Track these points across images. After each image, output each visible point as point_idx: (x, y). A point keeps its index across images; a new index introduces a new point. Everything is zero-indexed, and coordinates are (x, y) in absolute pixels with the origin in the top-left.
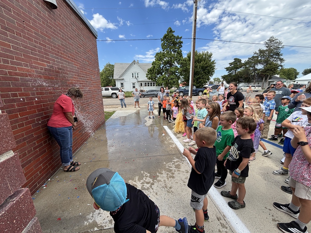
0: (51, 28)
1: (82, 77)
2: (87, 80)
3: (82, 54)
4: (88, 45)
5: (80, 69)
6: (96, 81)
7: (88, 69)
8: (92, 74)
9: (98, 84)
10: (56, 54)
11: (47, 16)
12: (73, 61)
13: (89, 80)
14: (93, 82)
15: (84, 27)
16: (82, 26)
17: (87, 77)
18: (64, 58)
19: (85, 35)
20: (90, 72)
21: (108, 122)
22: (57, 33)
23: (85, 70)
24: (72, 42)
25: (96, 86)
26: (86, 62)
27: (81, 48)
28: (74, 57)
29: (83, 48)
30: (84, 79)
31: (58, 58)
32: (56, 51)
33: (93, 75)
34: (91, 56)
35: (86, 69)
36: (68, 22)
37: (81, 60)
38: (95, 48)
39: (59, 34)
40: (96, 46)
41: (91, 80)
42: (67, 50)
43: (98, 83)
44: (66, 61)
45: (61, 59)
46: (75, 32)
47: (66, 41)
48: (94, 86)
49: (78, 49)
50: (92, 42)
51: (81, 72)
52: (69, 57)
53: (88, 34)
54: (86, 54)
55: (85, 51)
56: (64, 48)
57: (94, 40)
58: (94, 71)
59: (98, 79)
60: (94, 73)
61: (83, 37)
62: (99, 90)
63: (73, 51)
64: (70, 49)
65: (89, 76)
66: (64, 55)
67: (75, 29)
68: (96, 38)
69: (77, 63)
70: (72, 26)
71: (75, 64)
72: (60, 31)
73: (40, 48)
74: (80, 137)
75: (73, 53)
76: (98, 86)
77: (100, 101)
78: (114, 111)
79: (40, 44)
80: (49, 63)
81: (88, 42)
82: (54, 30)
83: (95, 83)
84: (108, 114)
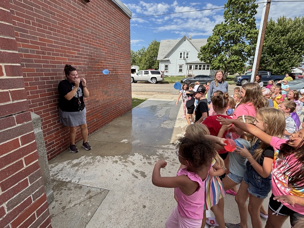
1: (109, 61)
2: (115, 64)
3: (112, 38)
4: (120, 28)
5: (108, 54)
6: (125, 65)
7: (117, 53)
8: (120, 58)
10: (86, 43)
11: (81, 10)
12: (101, 47)
13: (117, 64)
14: (121, 66)
15: (117, 11)
17: (114, 62)
18: (93, 44)
19: (117, 18)
20: (118, 56)
21: (135, 110)
22: (89, 23)
24: (102, 29)
25: (124, 71)
26: (115, 46)
27: (110, 33)
29: (113, 32)
30: (111, 63)
31: (87, 46)
32: (86, 40)
33: (122, 59)
34: (122, 38)
35: (115, 53)
36: (100, 10)
37: (110, 44)
38: (127, 29)
39: (91, 23)
40: (129, 27)
41: (119, 64)
42: (96, 37)
43: (127, 67)
44: (94, 48)
45: (90, 47)
46: (106, 18)
47: (96, 29)
48: (123, 70)
49: (107, 34)
50: (124, 23)
51: (109, 56)
52: (97, 43)
54: (116, 38)
55: (115, 35)
56: (93, 36)
57: (127, 21)
58: (124, 55)
59: (128, 63)
60: (124, 57)
61: (115, 21)
62: (128, 74)
63: (102, 37)
64: (99, 35)
65: (117, 60)
66: (93, 42)
67: (107, 15)
68: (130, 18)
69: (105, 48)
70: (103, 13)
71: (102, 50)
72: (91, 20)
73: (73, 39)
74: (101, 119)
75: (102, 39)
76: (127, 71)
77: (128, 86)
78: (146, 99)
79: (74, 36)
80: (79, 51)
81: (120, 24)
82: (86, 21)
83: (124, 67)
84: (139, 101)
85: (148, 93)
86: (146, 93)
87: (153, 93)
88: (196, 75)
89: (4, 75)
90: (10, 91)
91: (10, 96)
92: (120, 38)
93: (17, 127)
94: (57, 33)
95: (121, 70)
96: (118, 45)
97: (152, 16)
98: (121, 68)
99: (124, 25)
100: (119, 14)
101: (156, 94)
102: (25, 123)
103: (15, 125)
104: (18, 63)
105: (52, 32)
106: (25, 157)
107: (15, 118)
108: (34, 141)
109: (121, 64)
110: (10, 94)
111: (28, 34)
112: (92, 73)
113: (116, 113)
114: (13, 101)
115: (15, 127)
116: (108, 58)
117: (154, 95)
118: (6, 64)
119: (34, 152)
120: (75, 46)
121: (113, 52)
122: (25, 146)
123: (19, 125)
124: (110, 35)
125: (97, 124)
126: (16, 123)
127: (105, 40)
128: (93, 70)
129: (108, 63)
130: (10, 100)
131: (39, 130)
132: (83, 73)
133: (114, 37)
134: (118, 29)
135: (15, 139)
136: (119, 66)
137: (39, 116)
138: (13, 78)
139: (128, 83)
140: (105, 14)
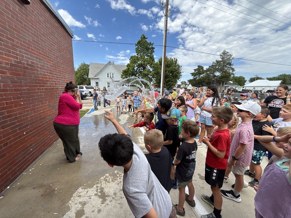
0: (21, 23)
2: (61, 78)
5: (53, 67)
7: (62, 67)
10: (25, 50)
11: (18, 10)
12: (45, 58)
13: (63, 78)
17: (60, 75)
19: (60, 33)
20: (64, 70)
22: (29, 28)
24: (45, 39)
28: (46, 53)
29: (58, 46)
30: (57, 77)
31: (27, 54)
32: (25, 46)
34: (66, 54)
35: (60, 67)
36: (41, 19)
38: (70, 47)
40: (71, 45)
44: (37, 58)
45: (31, 55)
49: (51, 46)
52: (40, 53)
53: (64, 33)
54: (61, 53)
55: (59, 49)
56: (35, 45)
57: (70, 40)
60: (68, 72)
61: (58, 35)
63: (45, 48)
64: (42, 45)
65: (63, 74)
66: (35, 51)
67: (50, 27)
68: (72, 37)
70: (45, 23)
73: (7, 42)
80: (16, 58)
81: (63, 40)
99: (67, 42)
112: (36, 86)
116: (54, 72)
120: (9, 51)
124: (54, 48)
128: (37, 83)
129: (54, 77)
134: (61, 45)
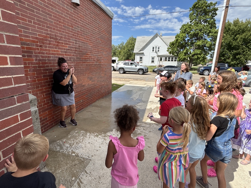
1: (94, 53)
2: (99, 56)
3: (97, 35)
4: (103, 27)
5: (93, 47)
6: (107, 56)
7: (100, 47)
8: (103, 51)
9: (108, 60)
10: (75, 38)
11: (73, 12)
12: (88, 42)
13: (100, 56)
14: (103, 58)
15: (101, 12)
16: (99, 12)
17: (98, 54)
18: (81, 40)
20: (102, 49)
21: (114, 93)
22: (78, 22)
23: (97, 48)
24: (89, 27)
25: (106, 61)
27: (96, 30)
28: (89, 38)
29: (98, 30)
30: (95, 55)
31: (76, 41)
32: (75, 36)
33: (105, 51)
35: (99, 47)
36: (87, 12)
37: (95, 40)
38: (109, 27)
39: (80, 23)
40: (111, 26)
41: (102, 56)
42: (84, 34)
44: (82, 42)
45: (78, 41)
46: (93, 18)
47: (84, 27)
49: (93, 31)
50: (107, 23)
51: (94, 49)
52: (85, 38)
54: (100, 35)
55: (99, 32)
56: (82, 33)
57: (110, 21)
58: (106, 48)
59: (109, 55)
60: (106, 50)
61: (99, 21)
62: (109, 64)
63: (89, 34)
64: (86, 32)
65: (101, 52)
66: (81, 37)
67: (93, 16)
68: (112, 19)
69: (91, 42)
70: (90, 15)
71: (89, 44)
72: (80, 20)
73: (65, 35)
74: (86, 101)
75: (89, 36)
76: (108, 61)
77: (109, 74)
78: (124, 84)
79: (66, 33)
80: (70, 45)
81: (104, 24)
82: (76, 21)
83: (106, 58)
84: (117, 86)
85: (126, 79)
86: (124, 79)
87: (130, 80)
88: (165, 65)
89: (8, 64)
90: (13, 77)
91: (13, 81)
92: (104, 34)
93: (17, 106)
94: (52, 30)
95: (103, 61)
96: (102, 41)
97: (130, 17)
98: (103, 59)
99: (107, 24)
100: (103, 16)
101: (132, 80)
102: (24, 103)
103: (16, 104)
104: (20, 55)
105: (49, 29)
106: (23, 130)
107: (16, 99)
108: (31, 117)
109: (103, 56)
110: (12, 79)
111: (30, 31)
112: (80, 63)
113: (98, 96)
114: (15, 85)
115: (15, 106)
116: (93, 51)
117: (130, 81)
118: (11, 56)
119: (30, 127)
120: (66, 41)
121: (97, 46)
122: (23, 121)
123: (19, 104)
124: (95, 32)
125: (83, 104)
126: (17, 102)
127: (91, 36)
128: (81, 61)
129: (93, 55)
130: (12, 85)
131: (35, 108)
132: (72, 63)
133: (98, 33)
134: (102, 28)
135: (15, 115)
136: (102, 58)
137: (35, 97)
138: (15, 66)
139: (109, 71)
140: (92, 15)
